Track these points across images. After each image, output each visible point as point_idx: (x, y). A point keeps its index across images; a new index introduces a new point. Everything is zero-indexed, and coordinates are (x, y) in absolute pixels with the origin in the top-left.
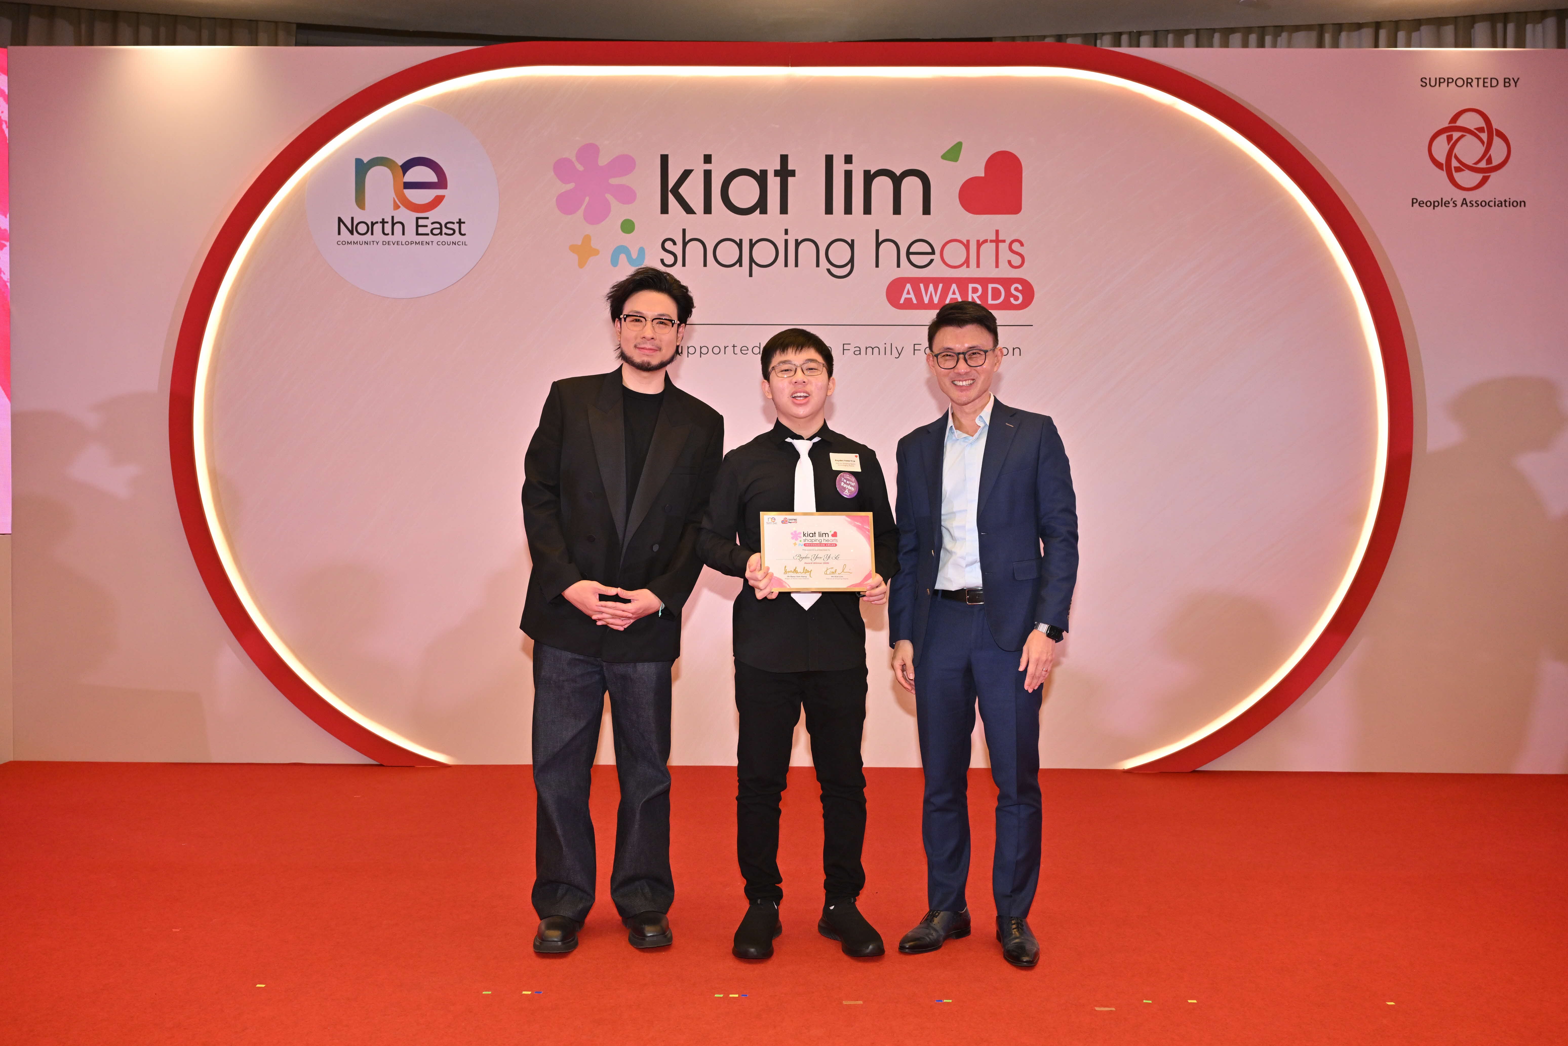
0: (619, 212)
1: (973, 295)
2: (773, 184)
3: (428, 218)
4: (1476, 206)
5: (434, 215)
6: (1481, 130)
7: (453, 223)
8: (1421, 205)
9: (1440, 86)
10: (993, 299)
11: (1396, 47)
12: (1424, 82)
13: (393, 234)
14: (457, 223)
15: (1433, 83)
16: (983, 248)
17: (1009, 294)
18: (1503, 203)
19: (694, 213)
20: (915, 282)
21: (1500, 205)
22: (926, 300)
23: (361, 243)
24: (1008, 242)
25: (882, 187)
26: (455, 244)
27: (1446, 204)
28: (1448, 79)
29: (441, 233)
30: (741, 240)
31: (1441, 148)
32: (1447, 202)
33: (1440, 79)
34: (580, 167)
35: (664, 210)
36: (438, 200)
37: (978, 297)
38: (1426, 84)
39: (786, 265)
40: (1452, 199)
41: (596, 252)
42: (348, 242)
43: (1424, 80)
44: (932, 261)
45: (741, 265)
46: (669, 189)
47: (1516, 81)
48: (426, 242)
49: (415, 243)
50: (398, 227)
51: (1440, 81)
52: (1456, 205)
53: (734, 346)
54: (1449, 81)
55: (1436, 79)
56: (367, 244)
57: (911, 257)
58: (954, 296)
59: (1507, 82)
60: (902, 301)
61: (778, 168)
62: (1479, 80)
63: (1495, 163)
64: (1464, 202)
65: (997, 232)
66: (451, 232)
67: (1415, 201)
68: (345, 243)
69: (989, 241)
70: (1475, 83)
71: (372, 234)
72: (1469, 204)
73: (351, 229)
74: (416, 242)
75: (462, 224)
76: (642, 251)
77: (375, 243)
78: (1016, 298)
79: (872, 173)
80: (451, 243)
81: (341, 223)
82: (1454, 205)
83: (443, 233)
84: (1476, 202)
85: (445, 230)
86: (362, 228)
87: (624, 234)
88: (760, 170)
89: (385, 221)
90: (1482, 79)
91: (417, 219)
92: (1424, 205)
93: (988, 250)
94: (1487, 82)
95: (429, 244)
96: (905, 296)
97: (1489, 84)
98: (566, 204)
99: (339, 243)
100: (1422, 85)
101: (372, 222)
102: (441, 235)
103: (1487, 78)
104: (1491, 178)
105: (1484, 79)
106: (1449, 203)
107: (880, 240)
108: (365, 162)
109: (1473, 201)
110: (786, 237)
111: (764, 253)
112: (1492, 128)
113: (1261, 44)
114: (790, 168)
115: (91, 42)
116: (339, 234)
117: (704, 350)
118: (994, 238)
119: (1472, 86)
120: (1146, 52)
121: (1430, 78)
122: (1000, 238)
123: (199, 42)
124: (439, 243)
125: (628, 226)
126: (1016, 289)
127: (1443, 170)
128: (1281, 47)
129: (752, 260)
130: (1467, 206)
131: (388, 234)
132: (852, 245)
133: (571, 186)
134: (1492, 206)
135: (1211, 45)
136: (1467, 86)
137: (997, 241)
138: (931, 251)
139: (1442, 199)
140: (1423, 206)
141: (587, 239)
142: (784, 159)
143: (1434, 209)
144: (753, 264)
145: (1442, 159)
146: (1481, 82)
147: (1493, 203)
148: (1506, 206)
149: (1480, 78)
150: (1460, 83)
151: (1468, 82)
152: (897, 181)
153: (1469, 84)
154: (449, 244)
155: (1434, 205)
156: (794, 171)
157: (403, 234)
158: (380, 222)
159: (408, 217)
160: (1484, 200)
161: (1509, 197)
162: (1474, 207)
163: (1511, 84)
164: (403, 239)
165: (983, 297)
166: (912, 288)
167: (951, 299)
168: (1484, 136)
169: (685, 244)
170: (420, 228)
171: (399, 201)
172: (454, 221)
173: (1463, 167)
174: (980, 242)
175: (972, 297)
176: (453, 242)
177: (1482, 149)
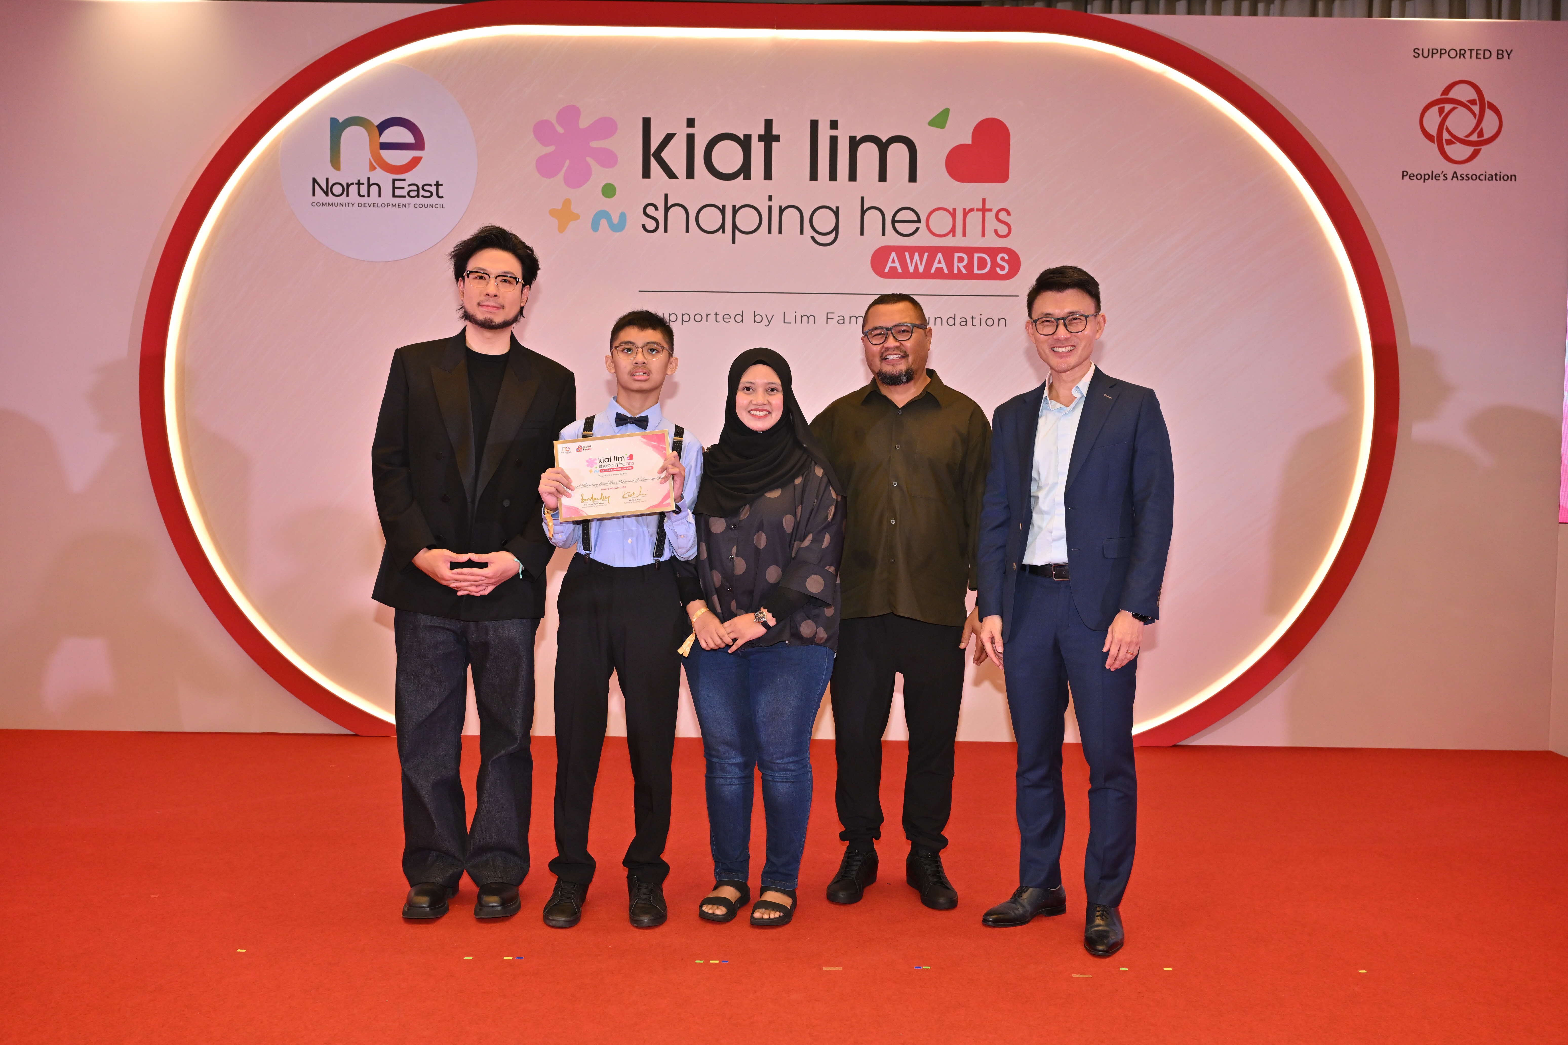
0: (600, 176)
1: (959, 264)
2: (757, 149)
3: (404, 180)
4: (1466, 180)
5: (410, 177)
6: (1473, 102)
7: (431, 185)
8: (1412, 178)
9: (1432, 57)
10: (978, 269)
11: (1389, 17)
12: (1417, 53)
13: (369, 196)
14: (435, 185)
15: (1426, 54)
16: (970, 217)
17: (995, 264)
18: (1494, 177)
19: (678, 178)
20: (900, 251)
21: (1490, 179)
22: (911, 269)
23: (336, 205)
24: (994, 211)
25: (868, 153)
26: (433, 207)
27: (1437, 177)
28: (1441, 50)
29: (418, 196)
30: (724, 206)
31: (1432, 121)
32: (1438, 176)
33: (1433, 50)
34: (560, 130)
35: (646, 174)
36: (416, 161)
37: (963, 266)
38: (1419, 55)
39: (770, 232)
40: (1442, 172)
41: (576, 217)
42: (323, 203)
43: (1416, 51)
44: (917, 229)
45: (724, 232)
46: (651, 153)
47: (1509, 53)
48: (403, 205)
50: (374, 189)
51: (1432, 52)
52: (1447, 178)
53: (716, 314)
54: (1442, 52)
55: (1429, 49)
56: (343, 206)
57: (897, 225)
58: (939, 266)
59: (1500, 54)
60: (887, 270)
61: (763, 133)
62: (1473, 51)
63: (1487, 135)
64: (1455, 176)
65: (984, 200)
66: (429, 194)
67: (1405, 174)
68: (319, 204)
69: (975, 210)
70: (1468, 54)
71: (348, 195)
72: (1459, 178)
73: (325, 190)
74: (392, 204)
75: (439, 187)
76: (623, 216)
77: (350, 205)
78: (1003, 268)
79: (857, 139)
81: (316, 184)
82: (1445, 178)
83: (420, 195)
84: (1466, 176)
85: (422, 193)
86: (337, 190)
87: (605, 198)
88: (745, 136)
89: (361, 182)
90: (1475, 51)
91: (394, 180)
92: (1415, 178)
93: (974, 219)
94: (1480, 54)
95: (405, 207)
96: (890, 264)
97: (1481, 56)
98: (546, 167)
99: (313, 204)
100: (1414, 56)
101: (347, 184)
102: (418, 197)
103: (1480, 50)
104: (1481, 152)
105: (1477, 50)
106: (1439, 176)
107: (865, 208)
108: (340, 121)
109: (1463, 174)
110: (770, 203)
111: (746, 219)
112: (1485, 100)
113: (1254, 12)
114: (775, 132)
116: (314, 195)
117: (686, 318)
118: (981, 207)
119: (1464, 58)
120: (1137, 19)
121: (1423, 49)
122: (987, 207)
124: (416, 206)
125: (609, 191)
127: (1434, 143)
128: (1273, 16)
129: (735, 226)
130: (1458, 179)
131: (364, 196)
132: (836, 213)
133: (551, 149)
134: (1482, 180)
135: (1203, 13)
136: (1460, 57)
137: (984, 210)
138: (916, 219)
139: (1432, 172)
140: (1413, 179)
141: (567, 203)
142: (769, 124)
143: (1424, 182)
144: (736, 231)
145: (1433, 131)
146: (1474, 53)
147: (1484, 176)
148: (1496, 180)
149: (1474, 50)
150: (1453, 54)
151: (1461, 54)
152: (883, 147)
153: (1462, 56)
154: (426, 206)
155: (1424, 178)
156: (778, 136)
157: (380, 196)
158: (356, 184)
159: (384, 179)
160: (1475, 173)
161: (1500, 171)
162: (1464, 180)
163: (1504, 56)
164: (380, 201)
165: (969, 267)
166: (897, 256)
167: (937, 268)
168: (1476, 108)
169: (667, 210)
170: (396, 190)
171: (375, 162)
172: (431, 183)
173: (1455, 139)
174: (967, 211)
175: (958, 267)
176: (430, 205)
177: (1474, 122)
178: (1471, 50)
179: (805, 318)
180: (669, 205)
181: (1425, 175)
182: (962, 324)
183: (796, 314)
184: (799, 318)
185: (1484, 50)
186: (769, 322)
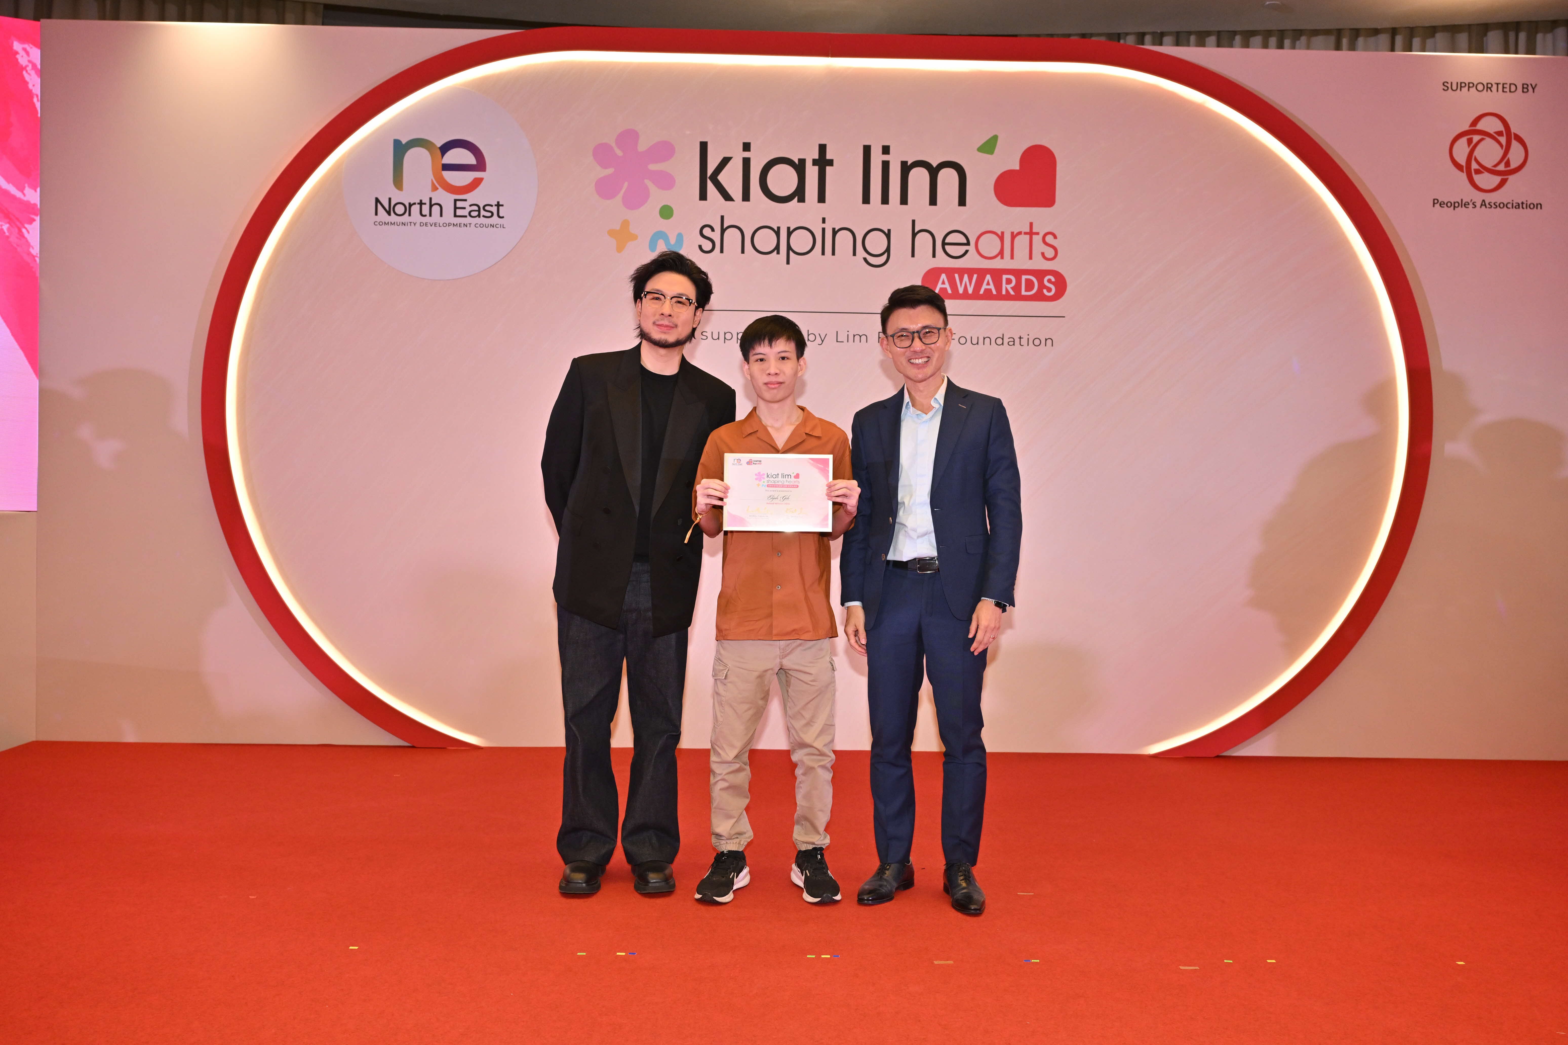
0: (658, 197)
1: (1007, 286)
2: (812, 173)
3: (466, 200)
5: (473, 197)
6: (1500, 133)
7: (492, 206)
8: (1442, 206)
9: (1461, 90)
10: (1026, 291)
11: (1411, 51)
12: (1446, 86)
13: (430, 215)
14: (495, 205)
15: (1454, 87)
16: (1017, 239)
17: (1042, 286)
18: (1521, 205)
19: (732, 200)
20: (950, 272)
21: (1517, 207)
22: (961, 291)
23: (398, 224)
24: (1041, 235)
25: (919, 178)
26: (493, 227)
27: (1466, 205)
28: (1469, 83)
29: (479, 216)
30: (779, 228)
31: (1461, 151)
32: (1467, 203)
33: (1461, 83)
34: (619, 153)
35: (703, 196)
36: (477, 183)
37: (1011, 288)
38: (1448, 87)
39: (823, 253)
40: (1471, 200)
41: (634, 237)
42: (385, 223)
44: (967, 251)
45: (778, 253)
46: (708, 176)
47: (1534, 86)
48: (464, 224)
49: (452, 224)
50: (436, 209)
51: (1461, 86)
52: (1476, 206)
54: (1470, 86)
55: (1457, 83)
56: (405, 225)
57: (947, 248)
58: (988, 287)
59: (1525, 88)
61: (817, 157)
62: (1499, 85)
63: (1513, 165)
64: (1483, 204)
65: (1031, 224)
66: (490, 214)
67: (1436, 201)
69: (1023, 233)
70: (1494, 88)
71: (410, 215)
72: (1488, 206)
73: (388, 209)
74: (454, 224)
75: (500, 207)
76: (680, 237)
77: (412, 224)
78: (1049, 290)
79: (909, 164)
80: (489, 225)
81: (379, 204)
82: (1474, 206)
83: (481, 215)
84: (1494, 204)
86: (400, 209)
87: (662, 219)
88: (800, 160)
89: (423, 202)
91: (456, 201)
92: (1445, 206)
93: (1022, 242)
94: (1506, 88)
95: (466, 226)
96: (940, 286)
97: (1507, 90)
98: (605, 189)
99: (376, 223)
100: (1444, 89)
101: (410, 203)
102: (479, 217)
103: (1506, 84)
104: (1508, 182)
105: (1503, 84)
106: (1469, 204)
107: (916, 231)
108: (404, 143)
110: (824, 226)
111: (801, 241)
112: (1511, 132)
113: (1280, 46)
114: (828, 157)
115: (116, 17)
116: (376, 214)
118: (1028, 230)
119: (1491, 91)
121: (1452, 83)
122: (1034, 230)
123: (225, 20)
124: (477, 226)
125: (666, 212)
126: (1049, 281)
127: (1463, 172)
128: (1300, 49)
129: (789, 248)
130: (1486, 207)
131: (425, 216)
132: (888, 235)
133: (610, 171)
134: (1509, 208)
135: (1231, 45)
136: (1487, 91)
137: (1031, 233)
138: (965, 241)
139: (1462, 200)
140: (1443, 207)
141: (625, 224)
142: (822, 148)
143: (1454, 209)
144: (791, 252)
145: (1462, 161)
146: (1500, 87)
147: (1511, 204)
148: (1523, 208)
149: (1500, 84)
151: (1488, 87)
152: (934, 172)
153: (1489, 89)
154: (487, 226)
155: (1454, 205)
156: (832, 161)
157: (441, 215)
158: (418, 204)
159: (446, 199)
160: (1502, 201)
161: (1526, 199)
162: (1493, 208)
163: (1529, 91)
164: (441, 221)
165: (1017, 288)
166: (947, 278)
167: (986, 290)
168: (1503, 140)
169: (723, 231)
170: (457, 210)
171: (437, 182)
172: (492, 204)
173: (1483, 169)
174: (1015, 233)
175: (1006, 288)
176: (491, 225)
177: (1501, 152)
178: (1497, 84)
179: (857, 338)
180: (725, 226)
181: (1454, 203)
182: (1010, 343)
183: (848, 333)
184: (851, 338)
185: (1510, 84)
186: (823, 341)
